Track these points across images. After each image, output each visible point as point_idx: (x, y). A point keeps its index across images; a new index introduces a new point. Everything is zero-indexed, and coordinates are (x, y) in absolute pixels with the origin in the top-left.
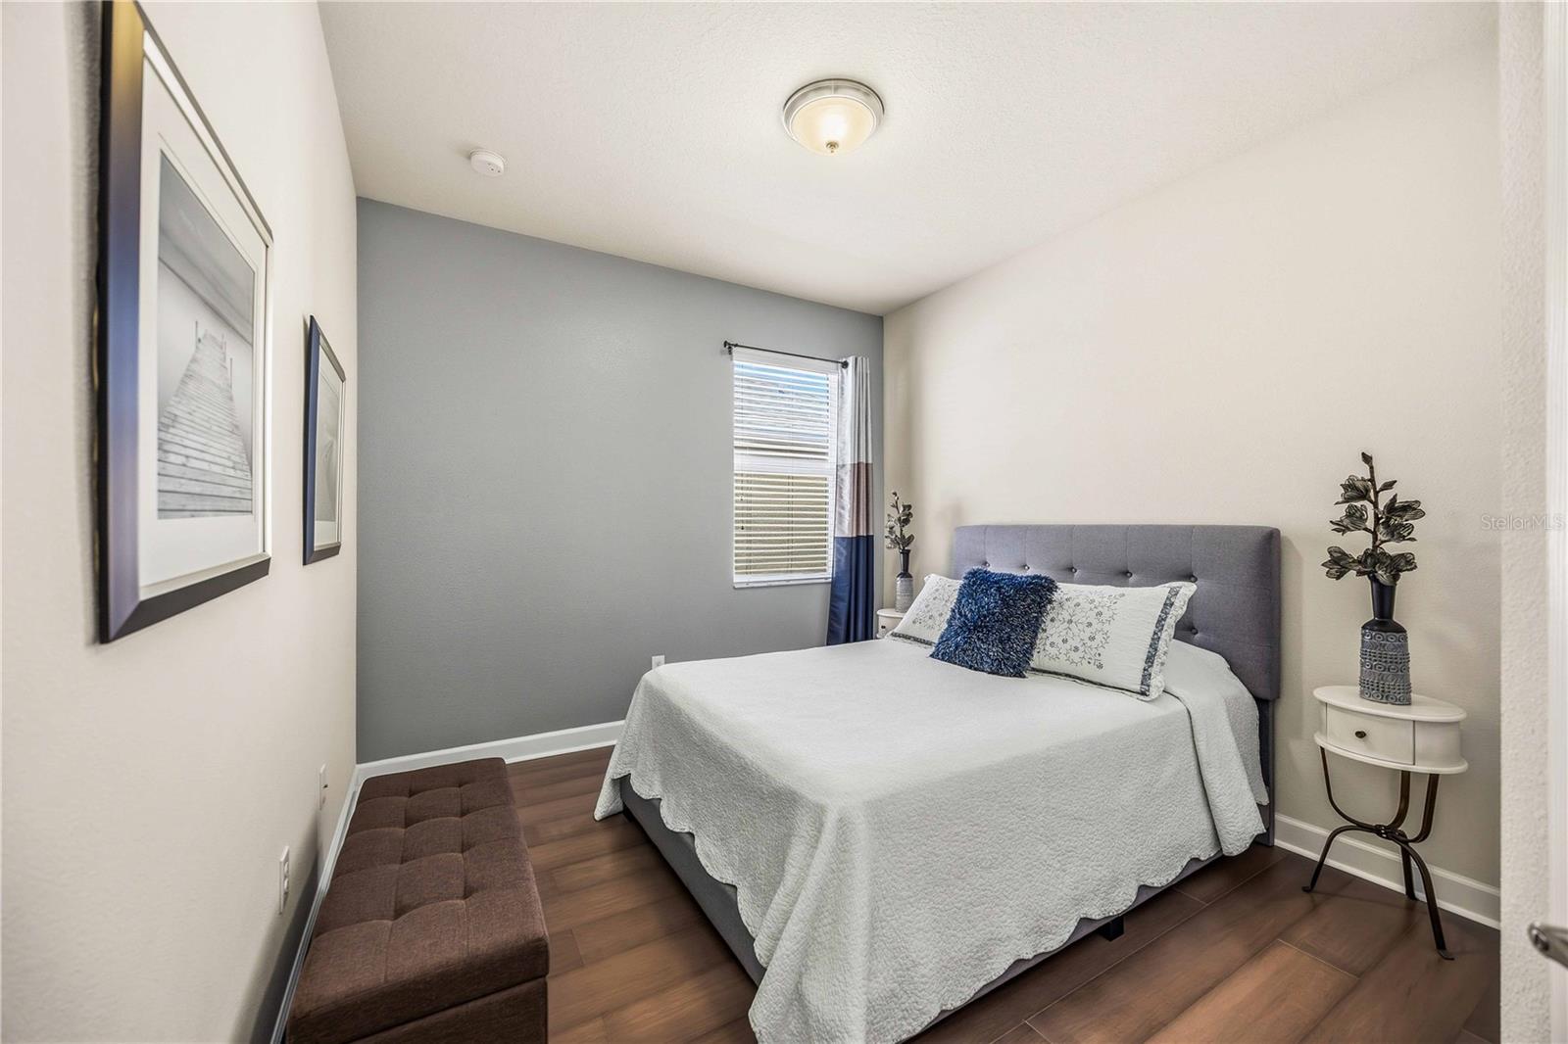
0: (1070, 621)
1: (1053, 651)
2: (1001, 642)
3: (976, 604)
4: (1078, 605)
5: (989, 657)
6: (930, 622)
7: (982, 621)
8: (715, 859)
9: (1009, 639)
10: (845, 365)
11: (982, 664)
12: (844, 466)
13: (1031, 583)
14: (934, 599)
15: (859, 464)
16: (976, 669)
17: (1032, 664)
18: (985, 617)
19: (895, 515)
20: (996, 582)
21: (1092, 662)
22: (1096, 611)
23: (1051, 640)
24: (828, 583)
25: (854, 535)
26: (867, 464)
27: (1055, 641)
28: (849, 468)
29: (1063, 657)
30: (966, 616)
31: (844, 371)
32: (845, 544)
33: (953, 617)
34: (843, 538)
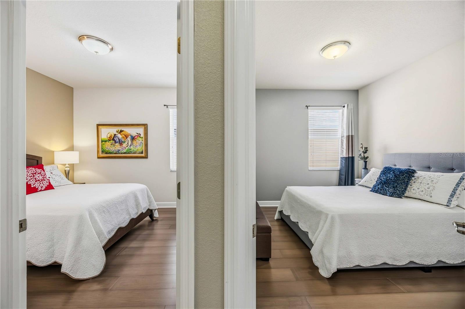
0: (421, 183)
1: (414, 191)
2: (393, 187)
3: (385, 176)
4: (425, 178)
5: (389, 192)
6: (371, 182)
7: (387, 181)
8: (303, 227)
9: (396, 186)
10: (344, 107)
11: (387, 194)
12: (343, 136)
13: (406, 171)
14: (373, 175)
15: (349, 136)
16: (384, 195)
17: (405, 195)
18: (388, 180)
19: (362, 150)
20: (393, 170)
21: (428, 195)
22: (431, 180)
23: (413, 188)
24: (338, 170)
25: (347, 156)
26: (352, 136)
27: (414, 189)
28: (345, 137)
29: (417, 193)
30: (382, 180)
31: (344, 108)
32: (344, 159)
33: (378, 180)
34: (343, 157)
